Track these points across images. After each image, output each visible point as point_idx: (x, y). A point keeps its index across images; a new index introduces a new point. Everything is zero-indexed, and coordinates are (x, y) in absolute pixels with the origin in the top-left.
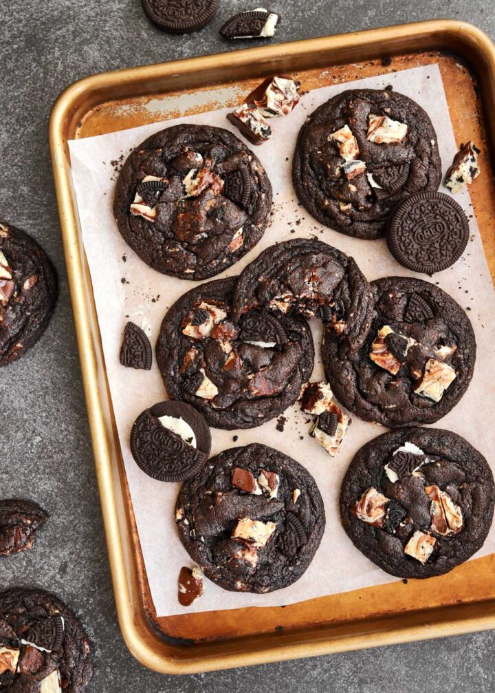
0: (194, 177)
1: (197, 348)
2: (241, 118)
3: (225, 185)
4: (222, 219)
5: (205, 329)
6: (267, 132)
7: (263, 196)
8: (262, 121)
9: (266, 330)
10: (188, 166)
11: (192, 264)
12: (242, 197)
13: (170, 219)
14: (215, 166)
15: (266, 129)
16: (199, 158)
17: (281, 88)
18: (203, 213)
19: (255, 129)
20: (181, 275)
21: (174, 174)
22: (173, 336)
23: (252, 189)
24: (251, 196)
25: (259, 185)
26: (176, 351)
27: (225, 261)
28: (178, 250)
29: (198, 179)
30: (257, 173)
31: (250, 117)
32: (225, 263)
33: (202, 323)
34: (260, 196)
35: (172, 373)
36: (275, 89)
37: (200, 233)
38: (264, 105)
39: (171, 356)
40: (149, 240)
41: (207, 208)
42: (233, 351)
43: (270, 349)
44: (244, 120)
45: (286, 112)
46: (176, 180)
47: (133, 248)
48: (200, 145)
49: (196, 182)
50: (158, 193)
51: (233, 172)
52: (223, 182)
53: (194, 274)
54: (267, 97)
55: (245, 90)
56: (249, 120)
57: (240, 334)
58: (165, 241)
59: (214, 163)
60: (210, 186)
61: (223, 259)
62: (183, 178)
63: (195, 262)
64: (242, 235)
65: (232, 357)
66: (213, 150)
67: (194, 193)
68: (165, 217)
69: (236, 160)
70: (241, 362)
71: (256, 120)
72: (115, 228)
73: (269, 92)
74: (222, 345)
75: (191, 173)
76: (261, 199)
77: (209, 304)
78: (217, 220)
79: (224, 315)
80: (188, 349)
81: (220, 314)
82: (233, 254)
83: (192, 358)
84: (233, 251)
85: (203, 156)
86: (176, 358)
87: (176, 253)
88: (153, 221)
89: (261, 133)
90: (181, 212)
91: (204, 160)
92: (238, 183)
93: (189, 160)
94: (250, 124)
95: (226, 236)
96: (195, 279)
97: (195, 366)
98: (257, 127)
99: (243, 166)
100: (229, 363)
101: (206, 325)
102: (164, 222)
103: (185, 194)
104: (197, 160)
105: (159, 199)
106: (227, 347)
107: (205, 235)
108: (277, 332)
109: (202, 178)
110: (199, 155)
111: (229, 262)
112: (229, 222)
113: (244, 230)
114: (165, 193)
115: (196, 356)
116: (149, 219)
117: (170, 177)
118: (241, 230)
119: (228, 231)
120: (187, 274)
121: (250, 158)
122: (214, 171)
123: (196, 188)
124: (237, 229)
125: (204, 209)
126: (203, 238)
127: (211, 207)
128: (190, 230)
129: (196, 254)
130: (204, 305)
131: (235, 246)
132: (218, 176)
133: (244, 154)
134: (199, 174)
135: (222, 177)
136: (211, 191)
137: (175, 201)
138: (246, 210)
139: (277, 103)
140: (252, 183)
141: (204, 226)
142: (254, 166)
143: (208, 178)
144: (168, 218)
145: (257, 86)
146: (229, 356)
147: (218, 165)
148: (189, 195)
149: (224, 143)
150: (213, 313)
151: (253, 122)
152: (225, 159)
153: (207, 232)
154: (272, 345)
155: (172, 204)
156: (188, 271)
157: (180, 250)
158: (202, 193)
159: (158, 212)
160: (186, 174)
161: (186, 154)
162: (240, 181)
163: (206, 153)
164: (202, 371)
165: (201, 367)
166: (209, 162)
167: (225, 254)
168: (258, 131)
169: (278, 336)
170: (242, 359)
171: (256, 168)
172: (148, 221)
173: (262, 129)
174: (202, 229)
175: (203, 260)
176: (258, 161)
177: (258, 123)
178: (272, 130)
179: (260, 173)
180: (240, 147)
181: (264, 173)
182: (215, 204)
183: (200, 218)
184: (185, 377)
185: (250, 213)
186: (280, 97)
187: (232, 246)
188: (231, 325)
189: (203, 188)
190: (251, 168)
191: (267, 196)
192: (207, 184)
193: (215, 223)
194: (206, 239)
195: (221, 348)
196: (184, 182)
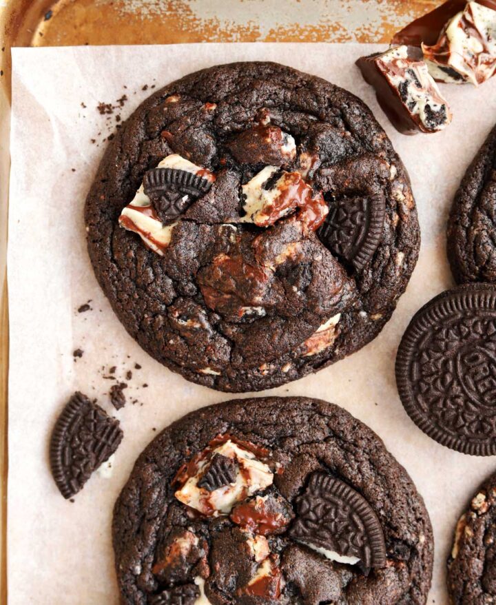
0: (269, 185)
1: (199, 533)
2: (389, 76)
3: (329, 216)
4: (306, 290)
5: (223, 499)
6: (436, 117)
7: (401, 256)
8: (430, 90)
9: (346, 530)
10: (261, 158)
11: (219, 361)
12: (356, 252)
13: (197, 258)
14: (318, 172)
15: (436, 109)
16: (290, 146)
17: (481, 26)
18: (269, 268)
19: (414, 104)
20: (191, 374)
21: (228, 167)
22: (155, 496)
23: (382, 239)
24: (376, 254)
25: (398, 231)
26: (154, 528)
27: (287, 369)
28: (197, 326)
29: (276, 193)
30: (398, 208)
31: (408, 76)
32: (287, 374)
33: (218, 486)
34: (393, 256)
35: (138, 569)
36: (468, 25)
37: (252, 305)
38: (442, 57)
39: (142, 533)
40: (143, 287)
41: (280, 260)
42: (270, 557)
43: (347, 567)
44: (395, 81)
45: (481, 80)
46: (231, 179)
47: (107, 293)
48: (297, 118)
49: (270, 197)
50: (185, 198)
51: (352, 193)
52: (325, 210)
53: (217, 379)
54: (448, 41)
55: (401, 13)
56: (405, 85)
57: (291, 525)
58: (175, 299)
59: (316, 166)
60: (298, 211)
61: (284, 365)
62: (244, 180)
63: (227, 358)
64: (337, 326)
65: (266, 569)
66: (322, 136)
67: (261, 220)
68: (188, 251)
69: (364, 167)
70: (283, 583)
71: (419, 85)
72: (81, 244)
73: (454, 30)
74: (250, 543)
75: (265, 174)
76: (395, 264)
77: (241, 447)
78: (295, 289)
79: (269, 480)
80: (180, 530)
81: (261, 475)
82: (308, 360)
83: (185, 553)
84: (310, 354)
85: (297, 143)
86: (151, 541)
87: (192, 330)
88: (160, 252)
89: (424, 116)
90: (223, 250)
91: (299, 153)
92: (358, 221)
93: (267, 146)
94: (405, 92)
95: (303, 324)
96: (217, 386)
97: (186, 569)
98: (419, 100)
99: (376, 189)
100: (258, 583)
101: (226, 492)
102: (183, 262)
103: (242, 213)
104: (285, 149)
105: (184, 212)
106: (259, 547)
107: (261, 312)
108: (369, 540)
109: (284, 193)
110: (291, 140)
111: (294, 372)
112: (317, 300)
113: (343, 319)
114: (201, 202)
115: (192, 551)
116: (154, 247)
117: (218, 170)
118: (336, 319)
119: (310, 316)
120: (202, 375)
121: (393, 170)
122: (313, 181)
123: (268, 210)
124: (330, 315)
125: (273, 260)
126: (255, 315)
127: (289, 258)
128: (231, 293)
129: (232, 343)
130: (229, 449)
131: (316, 346)
132: (317, 197)
133: (382, 160)
134: (280, 182)
135: (327, 198)
136: (296, 224)
137: (216, 224)
138: (359, 280)
139: (469, 58)
140: (385, 225)
141: (264, 294)
142: (398, 192)
143: (298, 195)
144: (193, 254)
145: (427, 11)
146: (260, 565)
147: (326, 172)
148: (247, 219)
149: (348, 127)
150: (246, 473)
151: (411, 89)
152: (344, 162)
153: (267, 307)
154: (353, 561)
155: (208, 229)
156: (207, 371)
157: (202, 327)
158: (277, 223)
159: (175, 237)
160: (255, 173)
161: (263, 132)
162: (361, 219)
163: (305, 139)
164: (199, 581)
165: (198, 574)
166: (306, 159)
167: (291, 356)
168: (419, 109)
169: (367, 550)
170: (286, 579)
171: (401, 197)
172: (151, 251)
173: (427, 107)
174: (258, 299)
175: (244, 359)
176: (407, 181)
177: (423, 94)
178: (447, 113)
179: (405, 209)
180: (377, 141)
181: (413, 209)
182: (299, 255)
183: (261, 276)
184: (162, 584)
185: (366, 287)
186: (475, 45)
187: (309, 344)
188: (277, 503)
189: (282, 213)
190: (390, 193)
191: (406, 260)
192: (292, 208)
193: (288, 292)
194: (261, 319)
195: (247, 548)
196: (245, 189)
